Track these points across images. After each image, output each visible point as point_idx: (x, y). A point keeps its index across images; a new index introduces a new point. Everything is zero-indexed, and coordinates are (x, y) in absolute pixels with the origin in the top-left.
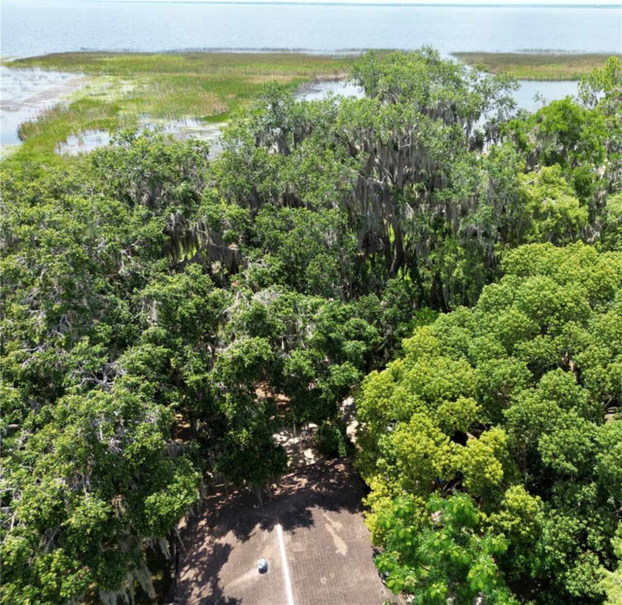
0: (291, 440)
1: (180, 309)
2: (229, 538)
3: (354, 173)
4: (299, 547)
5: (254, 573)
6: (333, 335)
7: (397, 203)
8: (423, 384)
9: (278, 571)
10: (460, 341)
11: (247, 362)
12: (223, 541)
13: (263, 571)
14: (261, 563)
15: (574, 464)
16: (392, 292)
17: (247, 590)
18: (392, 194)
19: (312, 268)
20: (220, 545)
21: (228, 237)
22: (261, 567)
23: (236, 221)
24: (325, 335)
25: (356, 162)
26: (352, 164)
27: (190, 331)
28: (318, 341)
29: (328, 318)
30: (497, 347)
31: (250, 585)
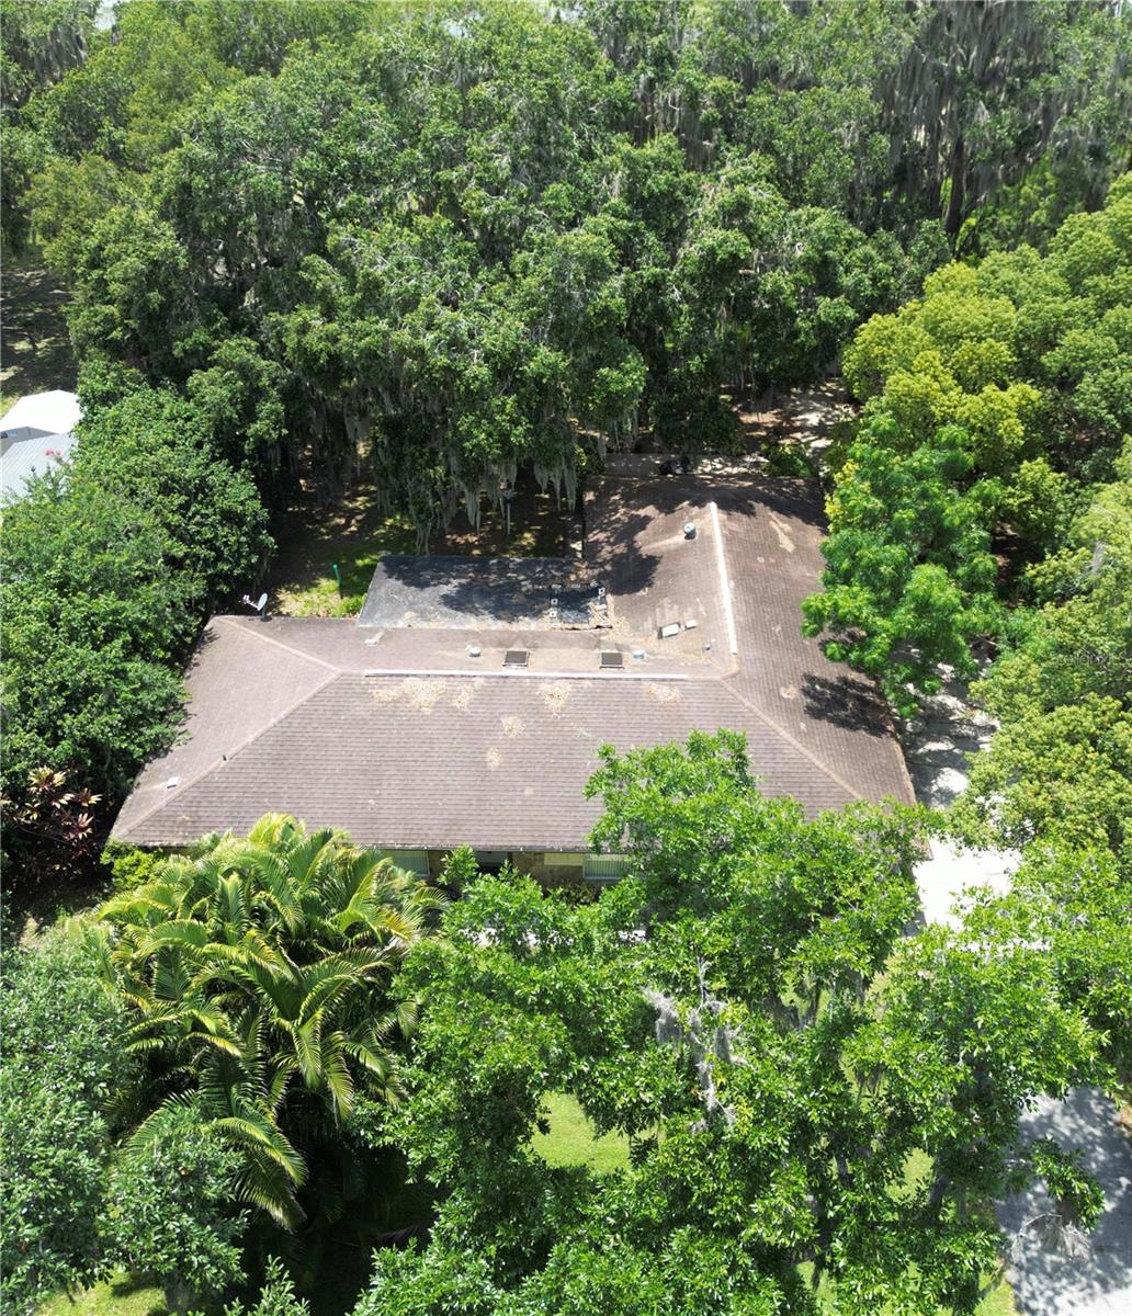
0: (729, 470)
1: (649, 182)
2: (650, 511)
3: (907, 40)
4: (734, 526)
5: (680, 539)
6: (830, 253)
7: (965, 97)
8: (943, 321)
9: (710, 539)
10: (1010, 283)
11: (721, 255)
12: (642, 512)
13: (690, 536)
14: (689, 527)
15: (1117, 417)
16: (926, 240)
17: (668, 552)
18: (958, 83)
19: (816, 171)
20: (638, 516)
21: (707, 118)
22: (688, 530)
23: (721, 99)
24: (820, 252)
25: (912, 24)
26: (906, 25)
27: (654, 219)
28: (809, 258)
29: (827, 228)
30: (1061, 284)
31: (673, 547)
